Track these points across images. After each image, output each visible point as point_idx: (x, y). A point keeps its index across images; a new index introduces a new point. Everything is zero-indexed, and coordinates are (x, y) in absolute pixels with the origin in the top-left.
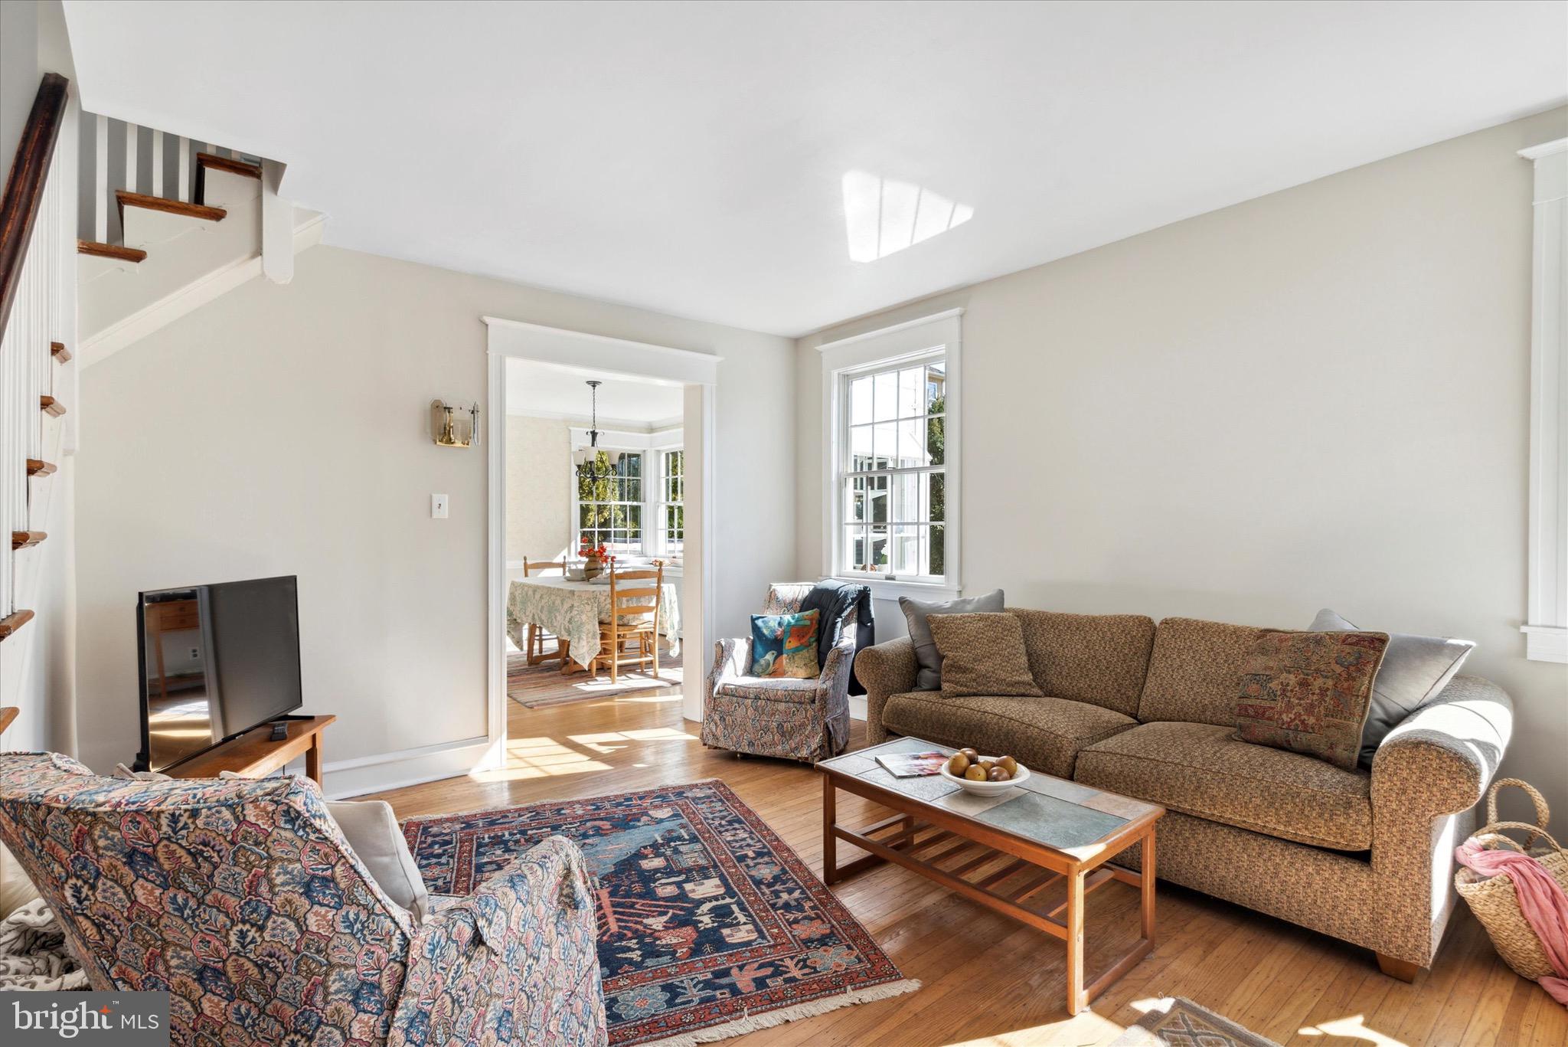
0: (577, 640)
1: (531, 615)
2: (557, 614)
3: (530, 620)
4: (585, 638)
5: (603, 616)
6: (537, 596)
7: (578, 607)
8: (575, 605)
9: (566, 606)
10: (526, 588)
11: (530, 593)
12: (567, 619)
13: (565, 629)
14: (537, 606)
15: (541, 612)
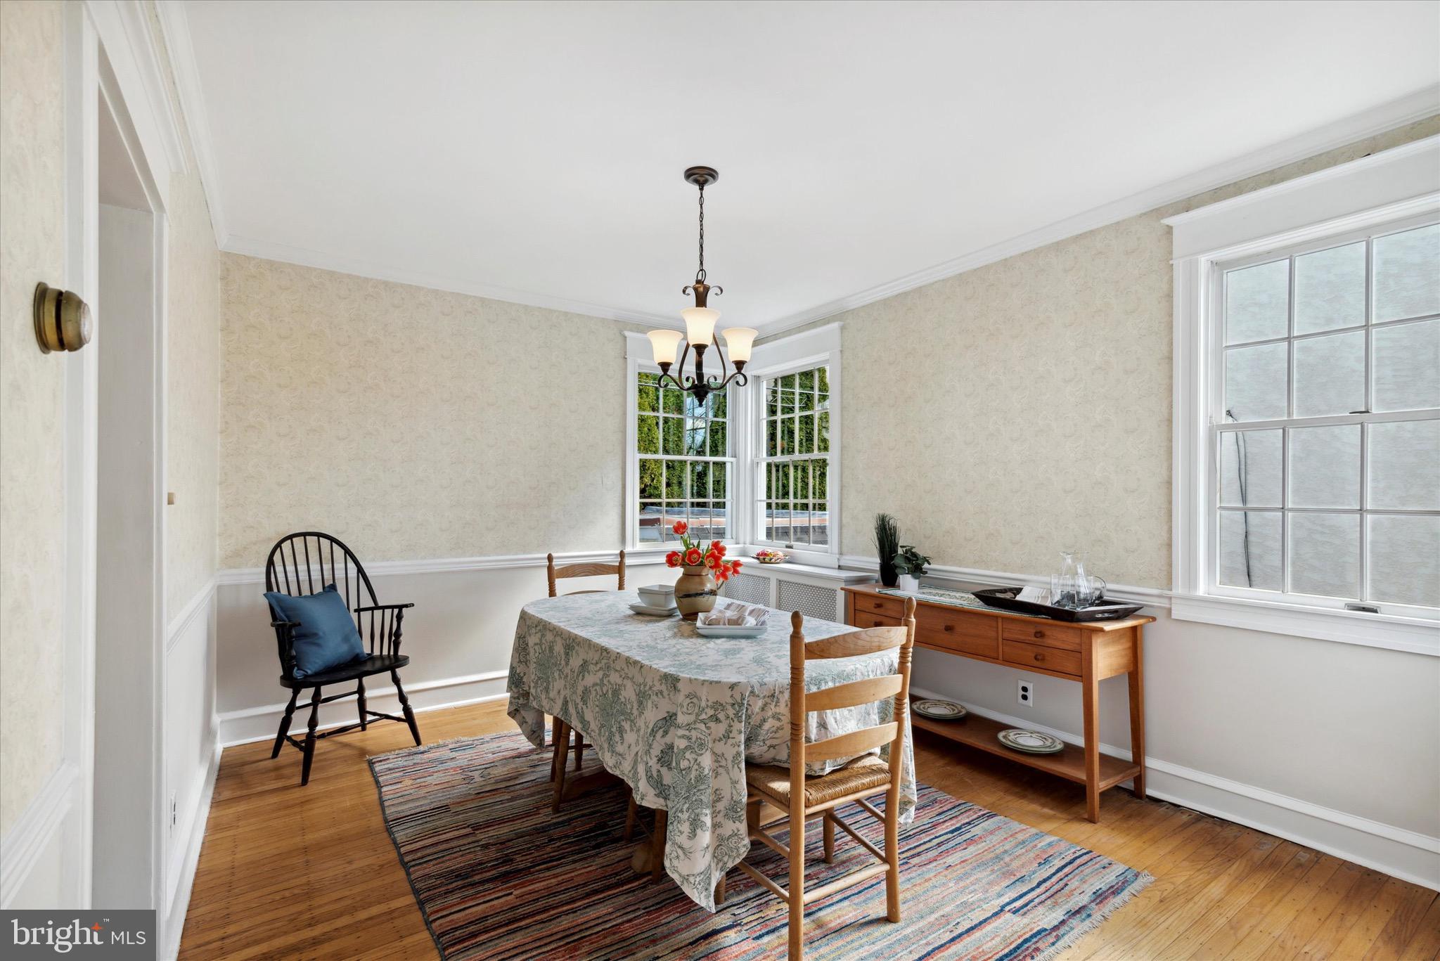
0: (686, 827)
1: (559, 703)
2: (627, 726)
3: (557, 710)
4: (708, 821)
5: (758, 750)
6: (576, 662)
7: (689, 727)
8: (681, 719)
9: (652, 716)
10: (549, 637)
11: (559, 648)
12: (656, 751)
13: (649, 777)
14: (573, 686)
15: (585, 703)
